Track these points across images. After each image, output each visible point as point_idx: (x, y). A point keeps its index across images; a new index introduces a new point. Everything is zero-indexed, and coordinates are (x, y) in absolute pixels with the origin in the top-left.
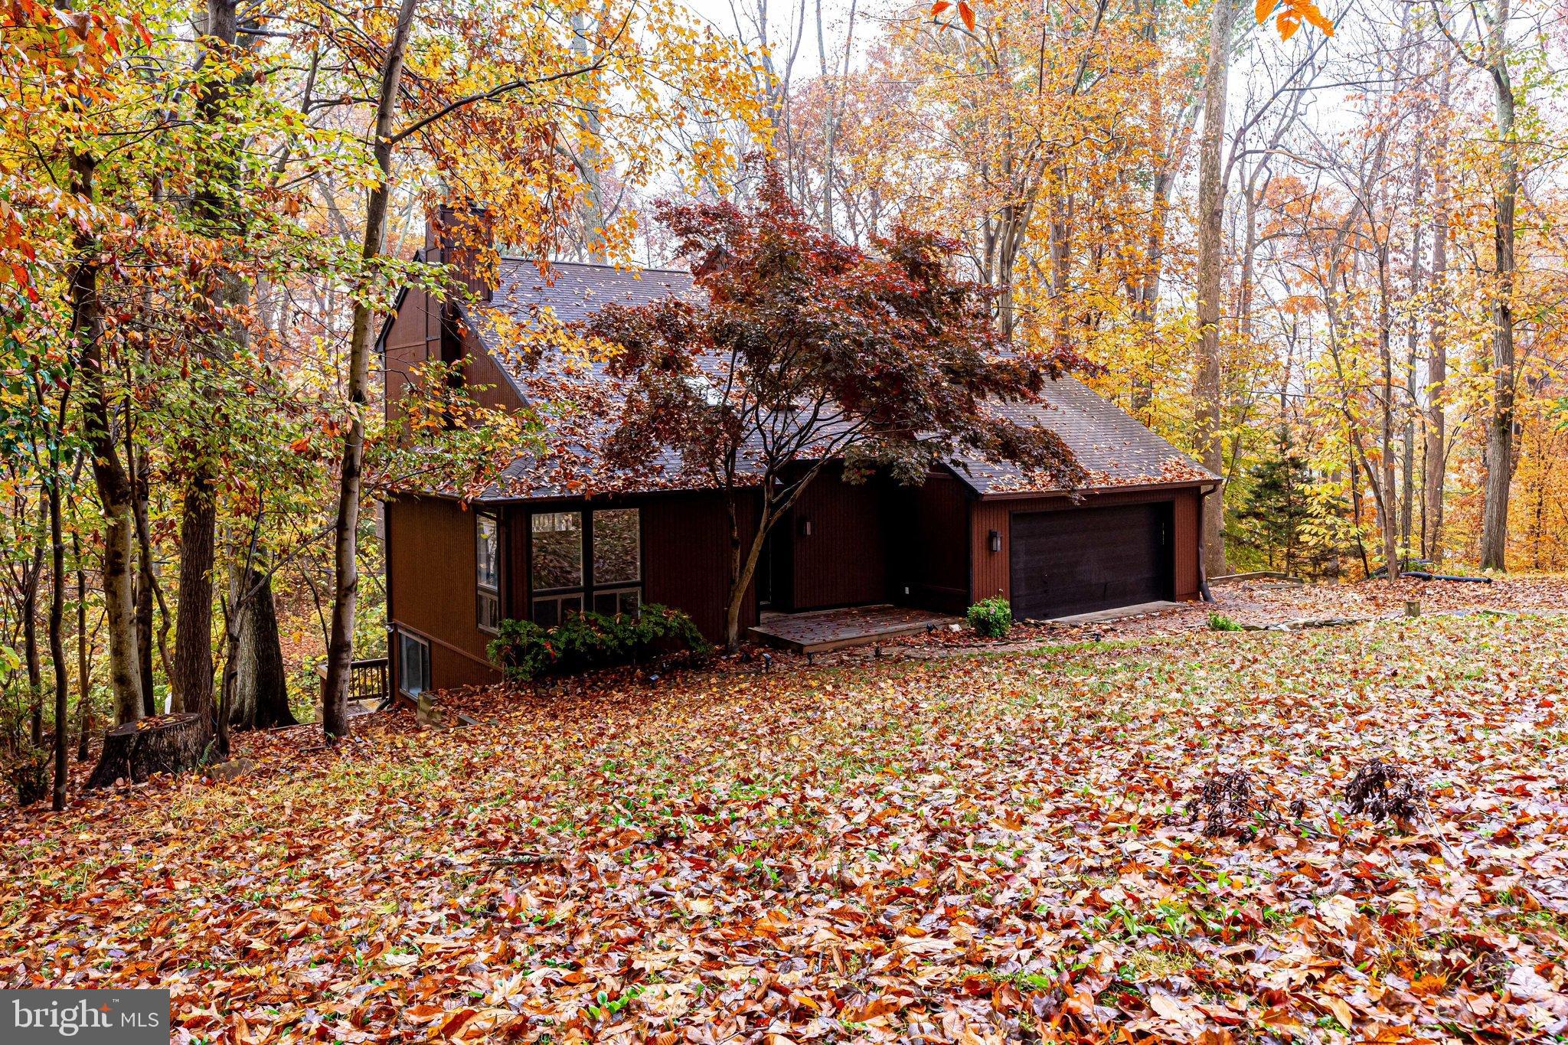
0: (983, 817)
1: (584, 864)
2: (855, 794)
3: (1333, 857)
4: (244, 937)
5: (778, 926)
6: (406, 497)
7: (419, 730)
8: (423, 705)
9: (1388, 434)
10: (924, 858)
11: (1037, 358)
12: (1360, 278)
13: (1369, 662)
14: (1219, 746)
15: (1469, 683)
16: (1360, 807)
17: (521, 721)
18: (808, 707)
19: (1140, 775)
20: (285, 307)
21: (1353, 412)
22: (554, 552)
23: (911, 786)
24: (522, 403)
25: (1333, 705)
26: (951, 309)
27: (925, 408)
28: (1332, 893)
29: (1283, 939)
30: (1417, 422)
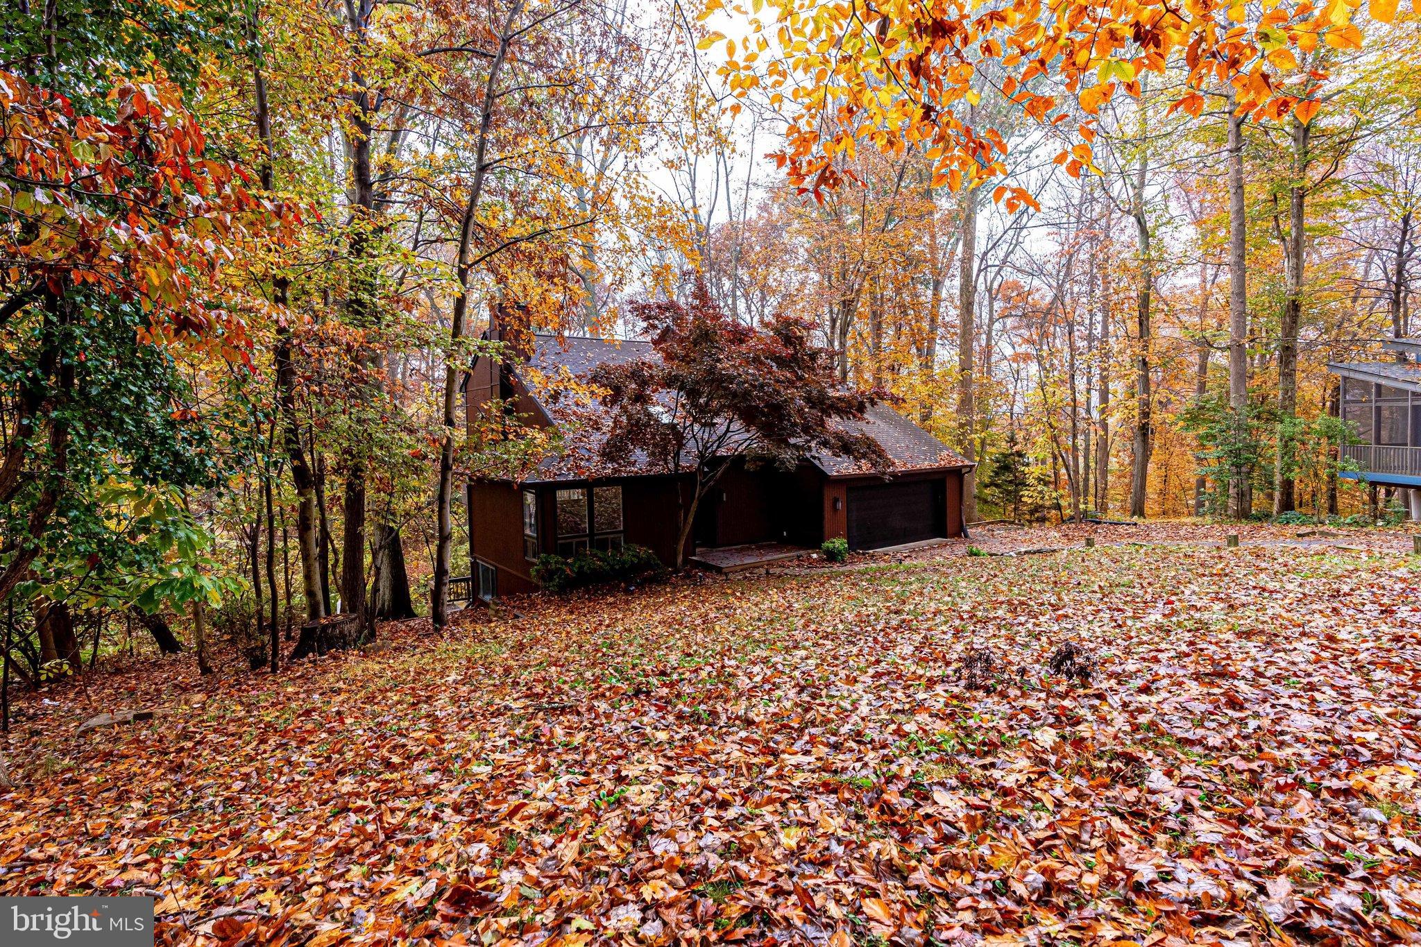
0: (832, 678)
1: (591, 709)
2: (754, 663)
3: (1042, 702)
4: (387, 754)
5: (709, 748)
6: (480, 481)
7: (490, 621)
8: (492, 606)
9: (1075, 437)
10: (796, 705)
11: (863, 393)
12: (1057, 341)
13: (1064, 576)
14: (974, 631)
15: (1124, 589)
16: (1058, 671)
17: (553, 616)
18: (726, 607)
19: (926, 650)
20: (405, 365)
21: (1055, 424)
22: (570, 512)
23: (789, 658)
24: (550, 424)
25: (1042, 604)
26: (810, 364)
27: (795, 424)
28: (1042, 725)
29: (1013, 755)
30: (1092, 428)
